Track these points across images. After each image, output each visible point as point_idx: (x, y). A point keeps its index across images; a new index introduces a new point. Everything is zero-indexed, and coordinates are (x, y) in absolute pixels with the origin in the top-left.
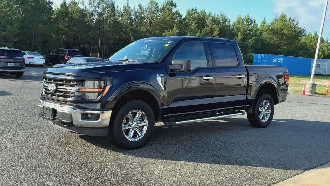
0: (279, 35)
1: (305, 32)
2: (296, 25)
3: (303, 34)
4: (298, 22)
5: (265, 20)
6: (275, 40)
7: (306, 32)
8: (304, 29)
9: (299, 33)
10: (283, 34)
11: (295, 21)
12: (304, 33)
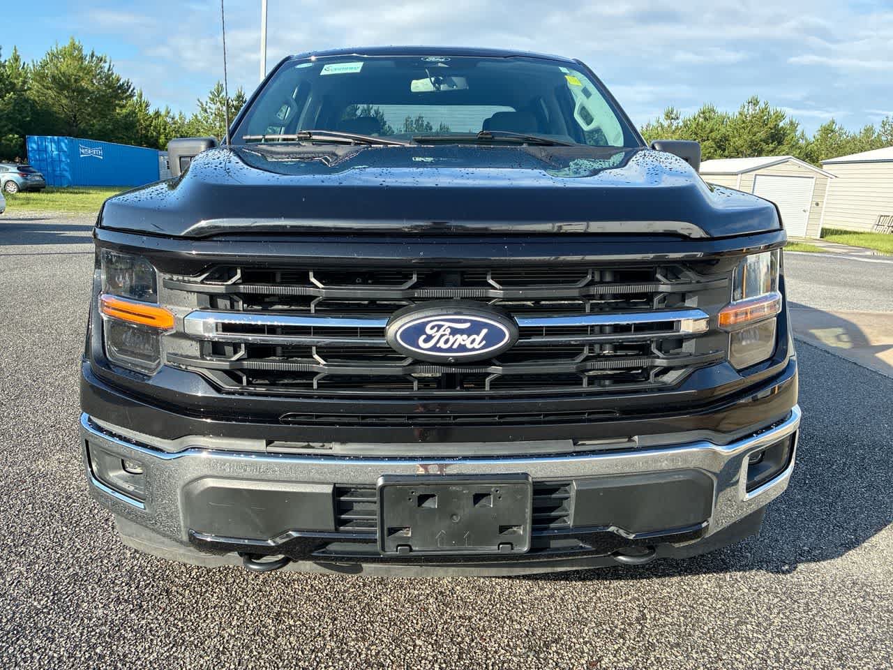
0: (73, 91)
1: (131, 89)
2: (109, 70)
3: (128, 93)
4: (110, 63)
5: (17, 54)
6: (62, 104)
7: (134, 89)
8: (128, 83)
9: (119, 91)
10: (82, 91)
11: (105, 62)
12: (130, 91)
